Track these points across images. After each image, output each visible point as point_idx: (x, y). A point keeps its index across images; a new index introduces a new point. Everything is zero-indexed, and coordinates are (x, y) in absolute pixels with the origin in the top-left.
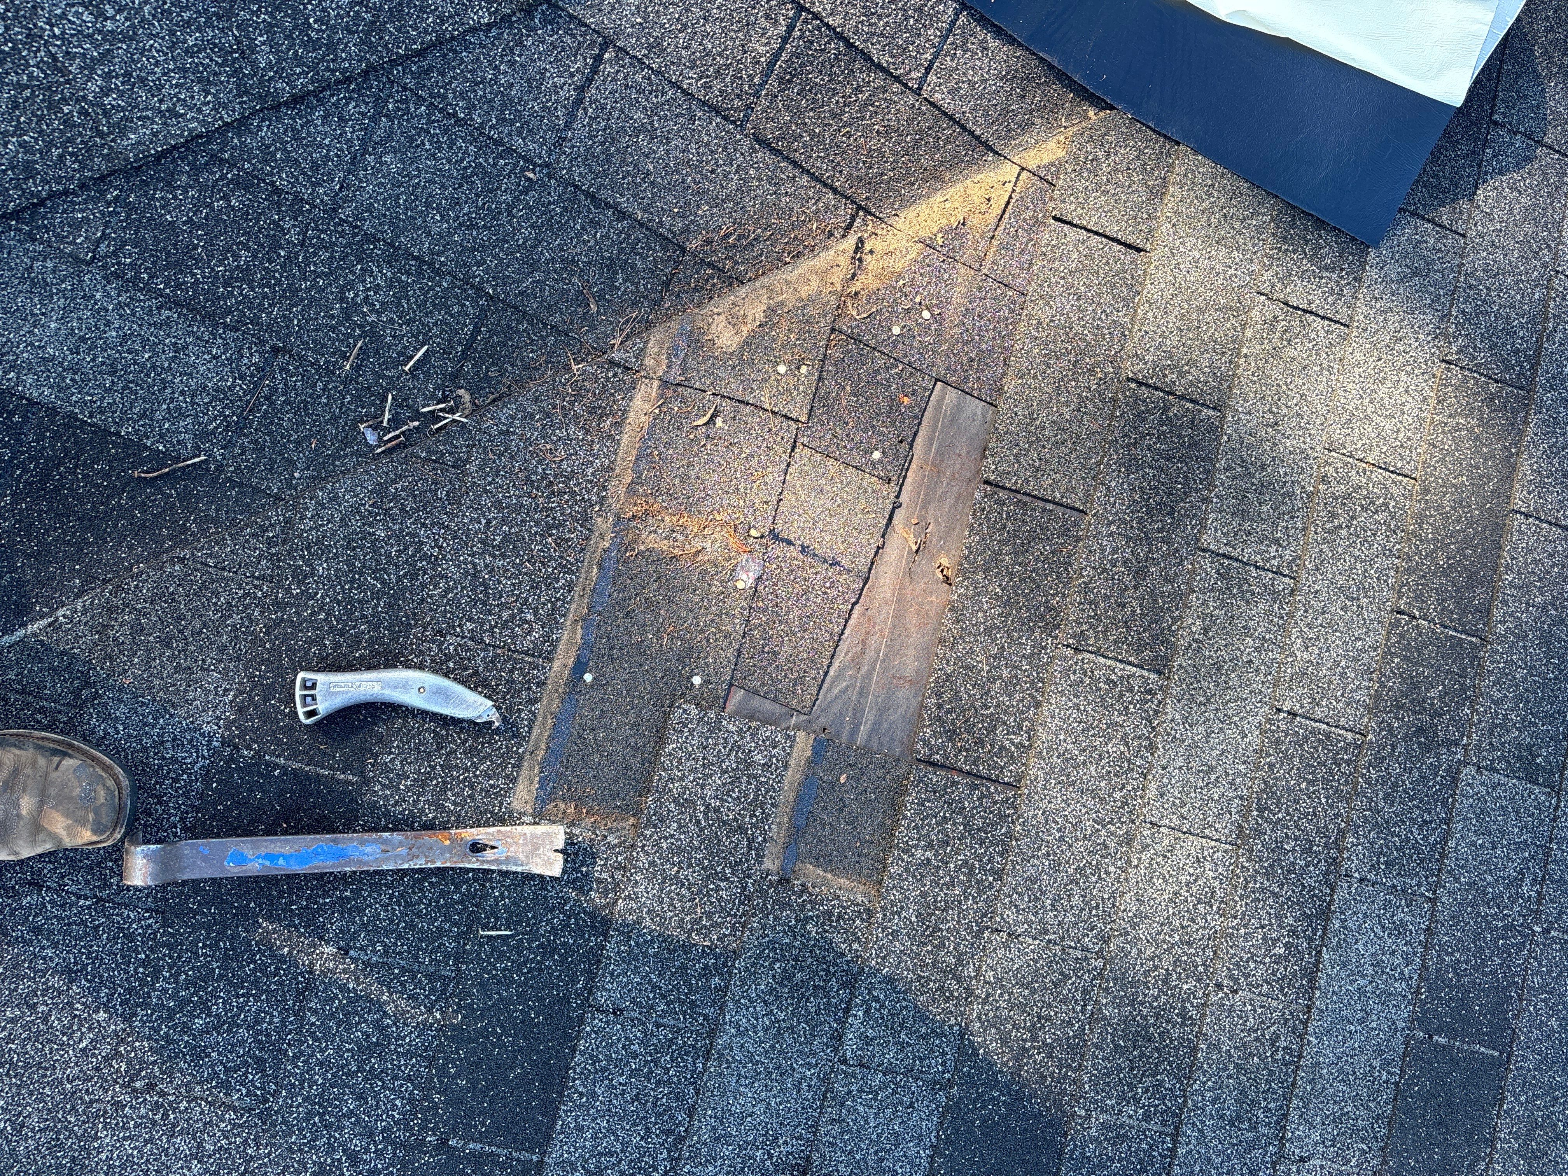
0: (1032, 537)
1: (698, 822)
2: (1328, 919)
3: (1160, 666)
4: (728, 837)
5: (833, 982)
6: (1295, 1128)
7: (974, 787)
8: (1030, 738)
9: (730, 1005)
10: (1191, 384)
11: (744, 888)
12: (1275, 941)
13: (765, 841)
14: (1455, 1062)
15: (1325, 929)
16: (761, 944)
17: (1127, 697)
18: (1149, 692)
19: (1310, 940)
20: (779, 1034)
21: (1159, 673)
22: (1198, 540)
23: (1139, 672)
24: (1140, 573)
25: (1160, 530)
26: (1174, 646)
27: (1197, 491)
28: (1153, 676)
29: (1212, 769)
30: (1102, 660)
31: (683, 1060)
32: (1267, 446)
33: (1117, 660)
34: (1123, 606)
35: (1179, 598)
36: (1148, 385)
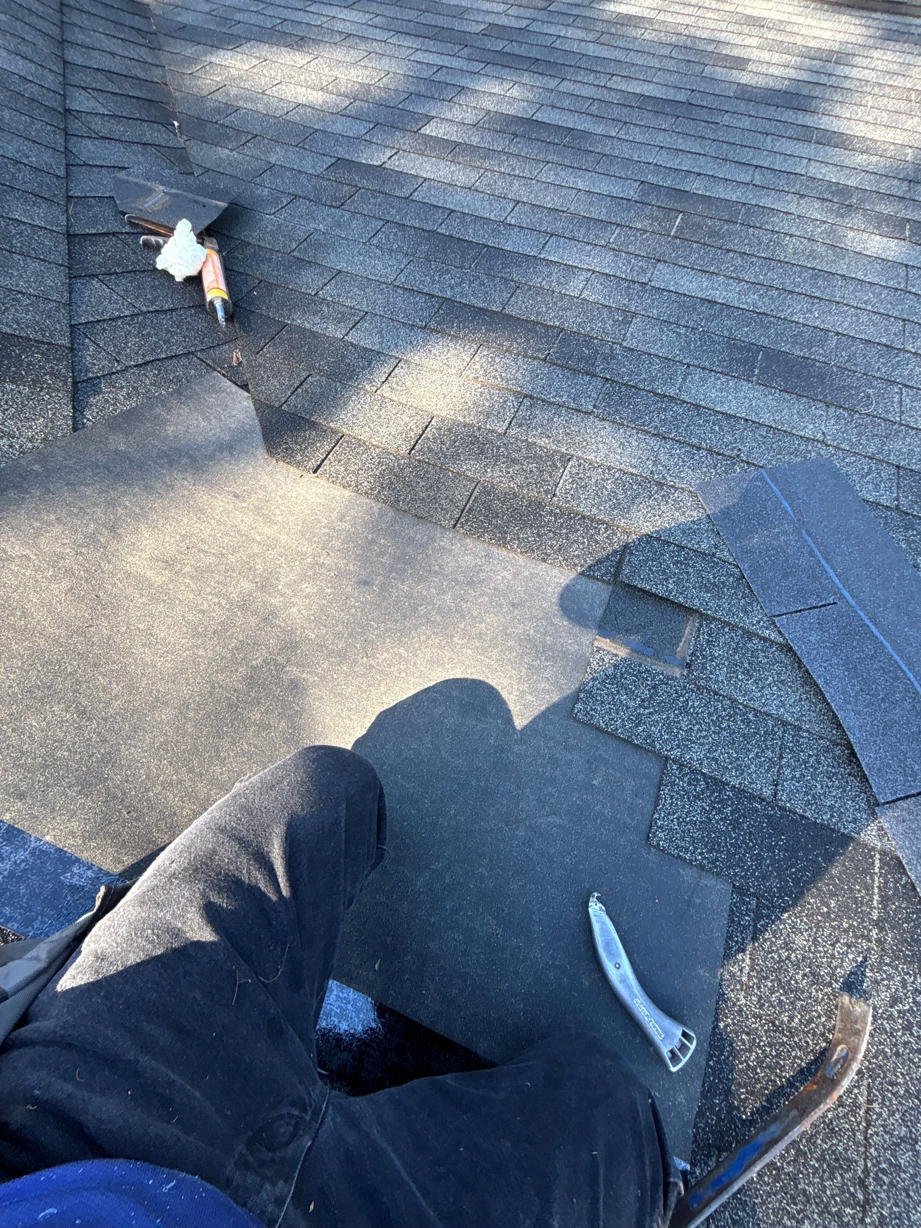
0: (489, 509)
1: (651, 713)
2: (700, 406)
3: (566, 459)
4: (660, 696)
5: (749, 645)
6: (808, 433)
7: (631, 554)
8: (603, 524)
9: (766, 709)
10: (417, 427)
11: (693, 691)
12: (712, 429)
13: (662, 674)
14: (768, 367)
15: (704, 408)
16: (728, 685)
17: (581, 476)
18: (580, 466)
19: (710, 415)
20: (782, 682)
21: (569, 460)
22: (500, 434)
23: (568, 469)
24: (514, 461)
25: (492, 450)
26: (555, 451)
27: (474, 432)
28: (570, 463)
29: (621, 443)
30: (560, 485)
31: (802, 744)
32: (455, 400)
33: (561, 478)
34: (531, 471)
35: (530, 446)
36: (414, 446)
